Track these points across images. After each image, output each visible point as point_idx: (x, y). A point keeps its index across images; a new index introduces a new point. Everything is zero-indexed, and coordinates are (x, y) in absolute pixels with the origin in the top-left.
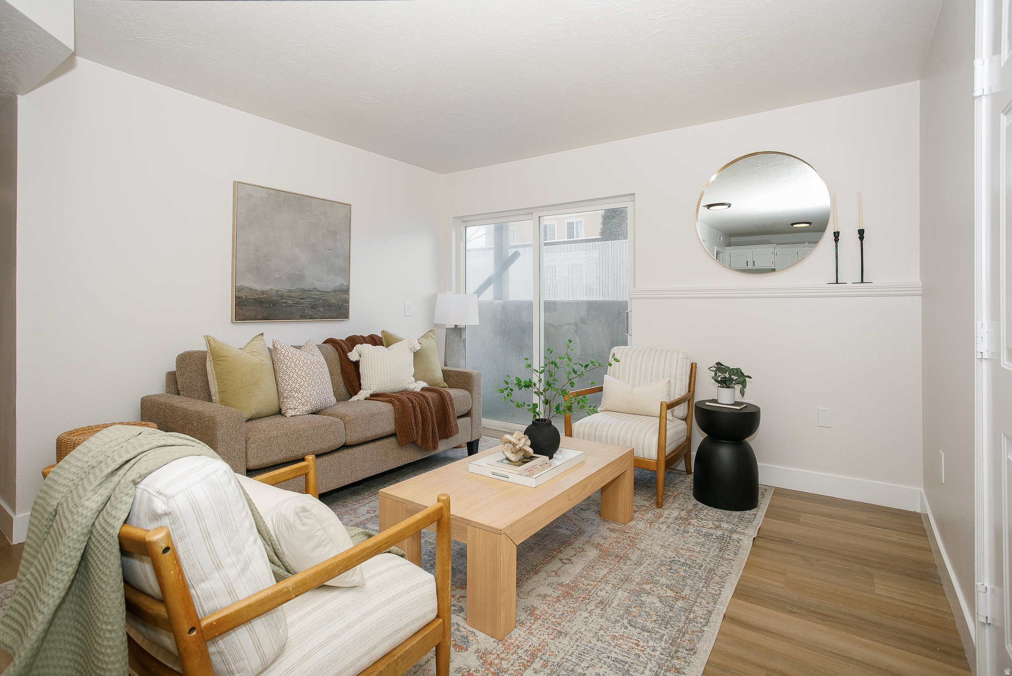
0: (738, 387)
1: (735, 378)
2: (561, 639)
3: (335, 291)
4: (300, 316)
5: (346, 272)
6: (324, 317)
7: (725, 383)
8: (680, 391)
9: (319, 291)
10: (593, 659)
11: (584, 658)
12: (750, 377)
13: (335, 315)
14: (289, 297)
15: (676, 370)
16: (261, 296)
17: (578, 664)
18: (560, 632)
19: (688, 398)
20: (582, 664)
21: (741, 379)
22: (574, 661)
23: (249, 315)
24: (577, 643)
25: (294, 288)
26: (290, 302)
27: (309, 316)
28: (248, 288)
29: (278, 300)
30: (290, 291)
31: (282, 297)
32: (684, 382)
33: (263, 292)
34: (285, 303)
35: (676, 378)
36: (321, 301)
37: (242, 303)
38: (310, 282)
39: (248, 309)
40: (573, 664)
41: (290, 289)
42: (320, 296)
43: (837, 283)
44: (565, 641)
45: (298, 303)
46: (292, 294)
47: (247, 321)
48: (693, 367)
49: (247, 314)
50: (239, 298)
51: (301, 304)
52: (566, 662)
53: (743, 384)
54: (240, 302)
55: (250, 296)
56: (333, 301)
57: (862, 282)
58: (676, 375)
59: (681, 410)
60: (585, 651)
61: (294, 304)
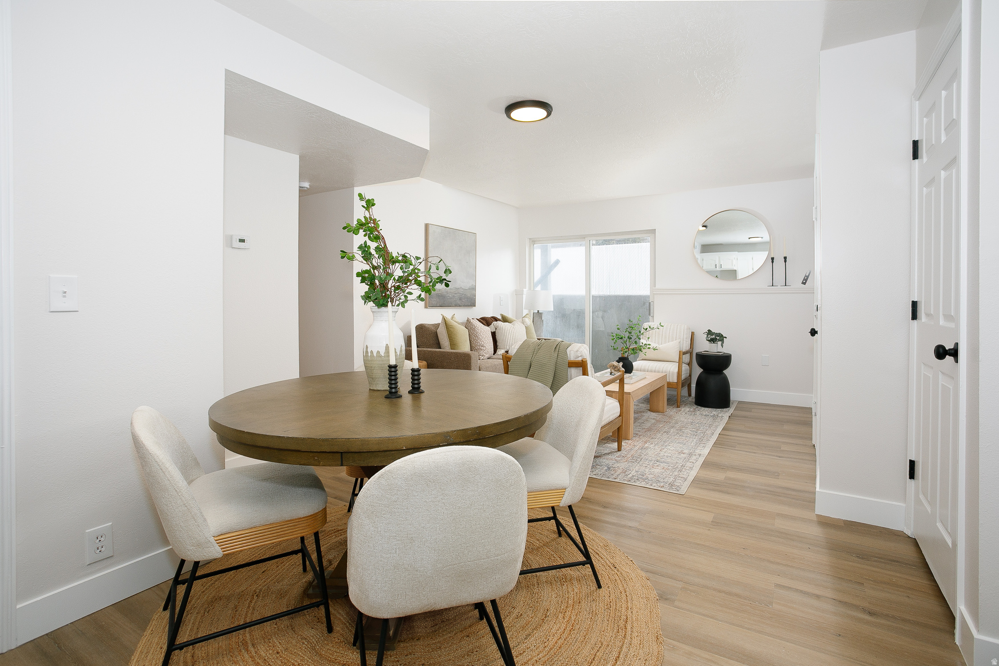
0: (720, 343)
1: (718, 338)
3: (469, 289)
4: (455, 305)
5: (474, 277)
6: (465, 306)
7: (713, 341)
8: (686, 347)
9: (462, 289)
12: (726, 338)
13: (470, 304)
14: (450, 293)
15: (684, 336)
19: (690, 352)
21: (722, 338)
26: (451, 296)
27: (458, 304)
31: (447, 293)
32: (688, 343)
34: (449, 296)
35: (683, 340)
36: (463, 295)
38: (459, 284)
42: (463, 292)
43: (773, 286)
45: (454, 297)
46: (452, 291)
48: (693, 334)
53: (722, 341)
56: (469, 295)
57: (786, 285)
58: (683, 338)
59: (686, 358)
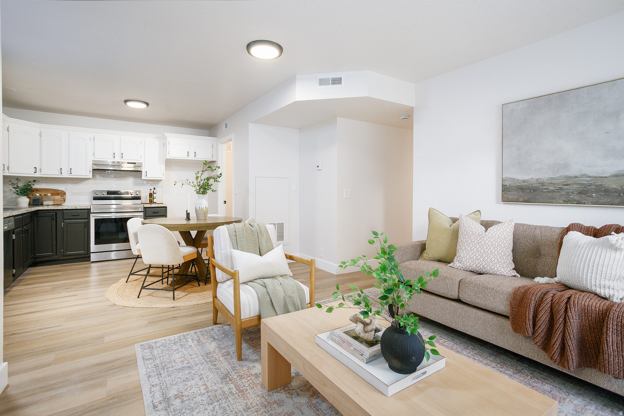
2: (243, 406)
4: (564, 201)
6: (596, 203)
9: (590, 177)
10: (217, 413)
11: (221, 410)
13: (617, 201)
14: (551, 184)
16: (523, 184)
17: (220, 405)
18: (249, 408)
20: (218, 407)
22: (223, 405)
23: (512, 198)
24: (234, 412)
25: (557, 176)
26: (551, 188)
27: (575, 201)
28: (511, 178)
29: (539, 187)
30: (552, 179)
31: (543, 184)
33: (524, 181)
34: (546, 189)
36: (593, 187)
37: (506, 190)
38: (575, 170)
39: (512, 194)
40: (222, 404)
41: (552, 177)
42: (592, 182)
44: (240, 408)
45: (561, 189)
46: (554, 181)
47: (510, 203)
49: (511, 197)
50: (505, 186)
51: (564, 189)
52: (226, 401)
54: (505, 189)
55: (513, 184)
56: (614, 187)
60: (225, 412)
61: (557, 190)
